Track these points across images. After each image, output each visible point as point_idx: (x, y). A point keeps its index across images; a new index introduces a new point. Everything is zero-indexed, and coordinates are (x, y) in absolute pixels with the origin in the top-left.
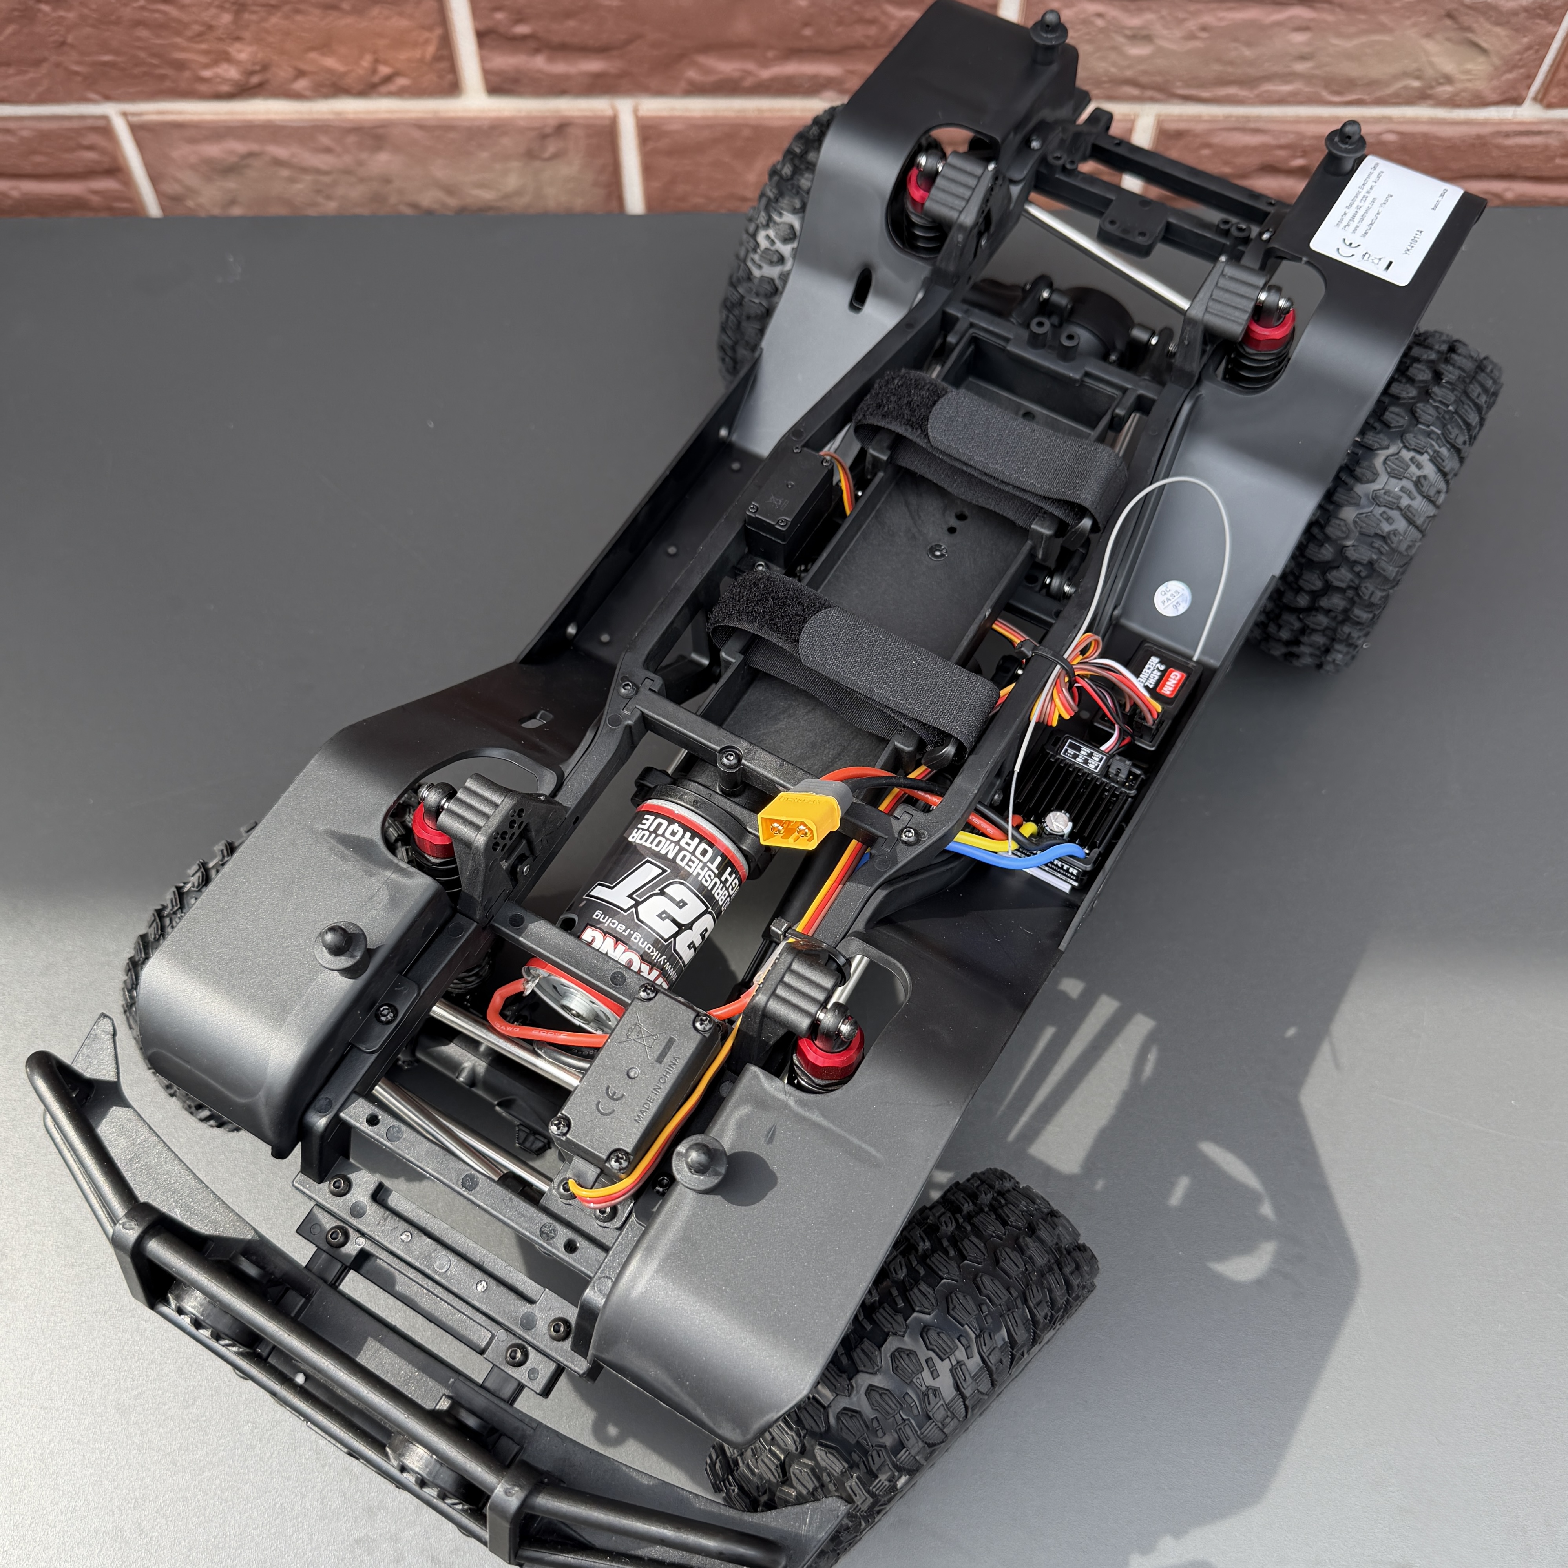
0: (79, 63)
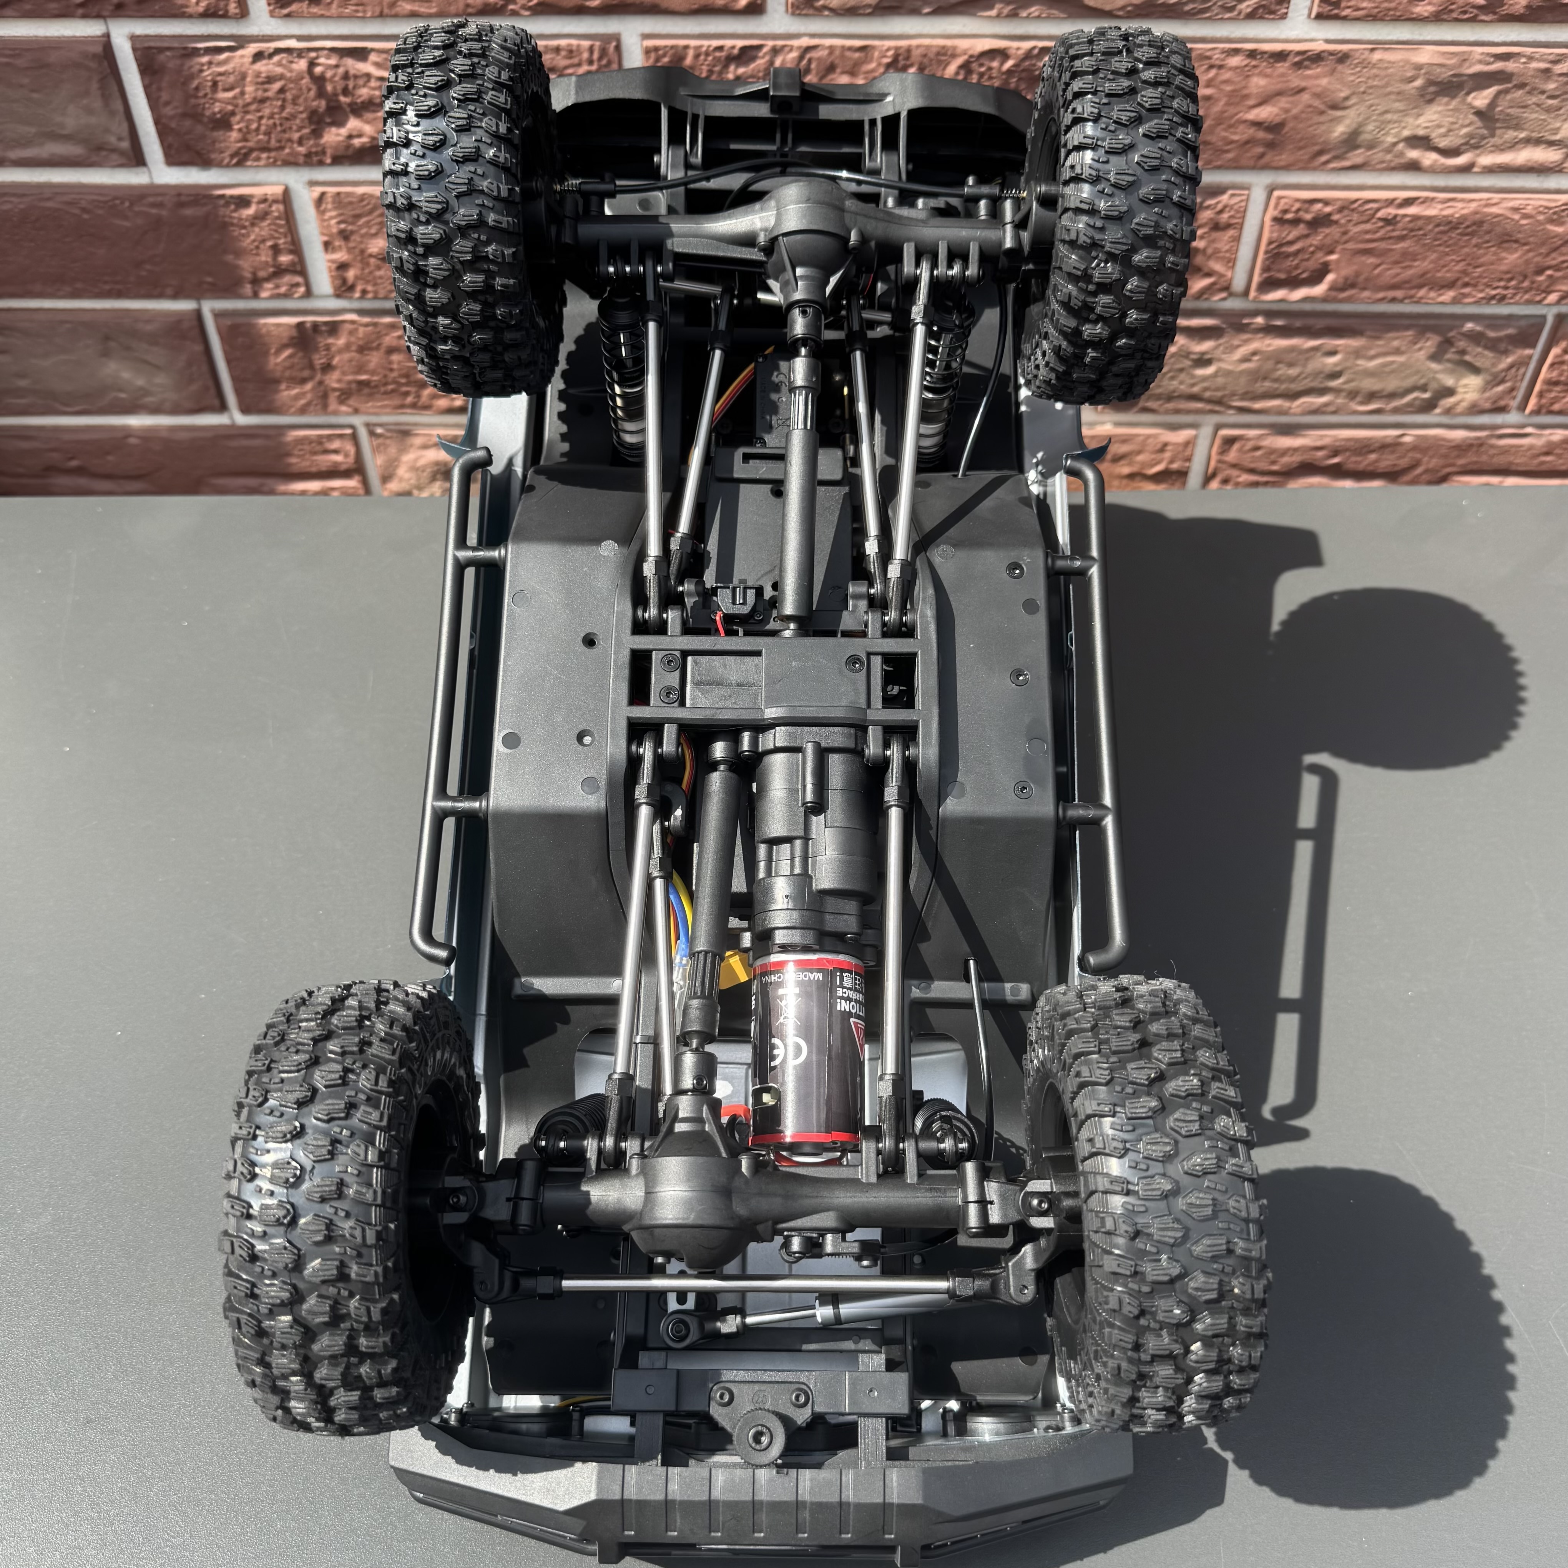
0: (339, 381)
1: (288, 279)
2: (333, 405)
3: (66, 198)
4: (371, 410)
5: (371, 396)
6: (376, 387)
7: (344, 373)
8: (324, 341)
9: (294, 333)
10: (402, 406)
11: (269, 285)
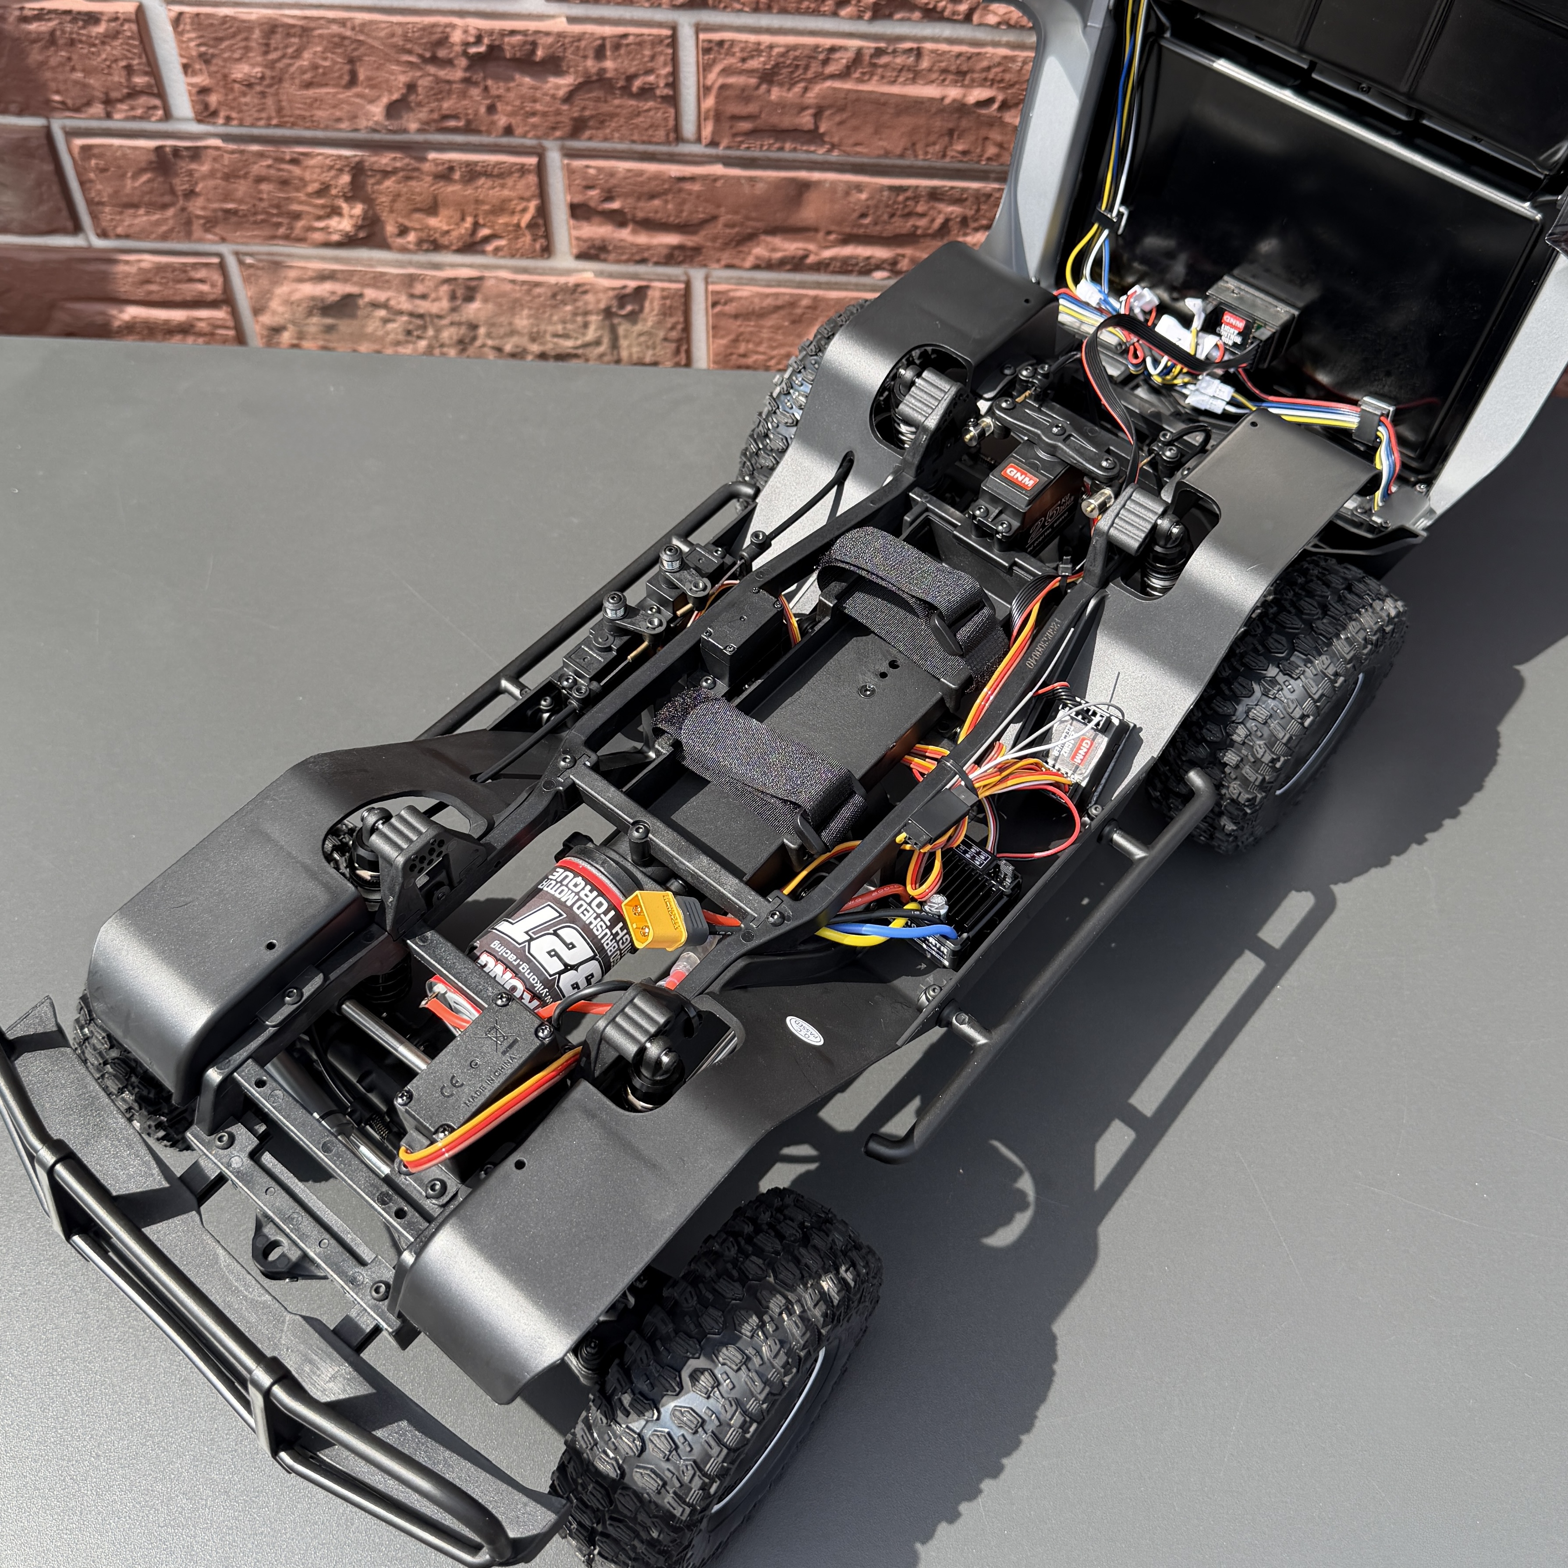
1: (143, 100)
2: (198, 232)
4: (239, 240)
5: (239, 226)
6: (245, 216)
7: (208, 200)
8: (185, 165)
9: (153, 157)
10: (274, 237)
11: (124, 107)
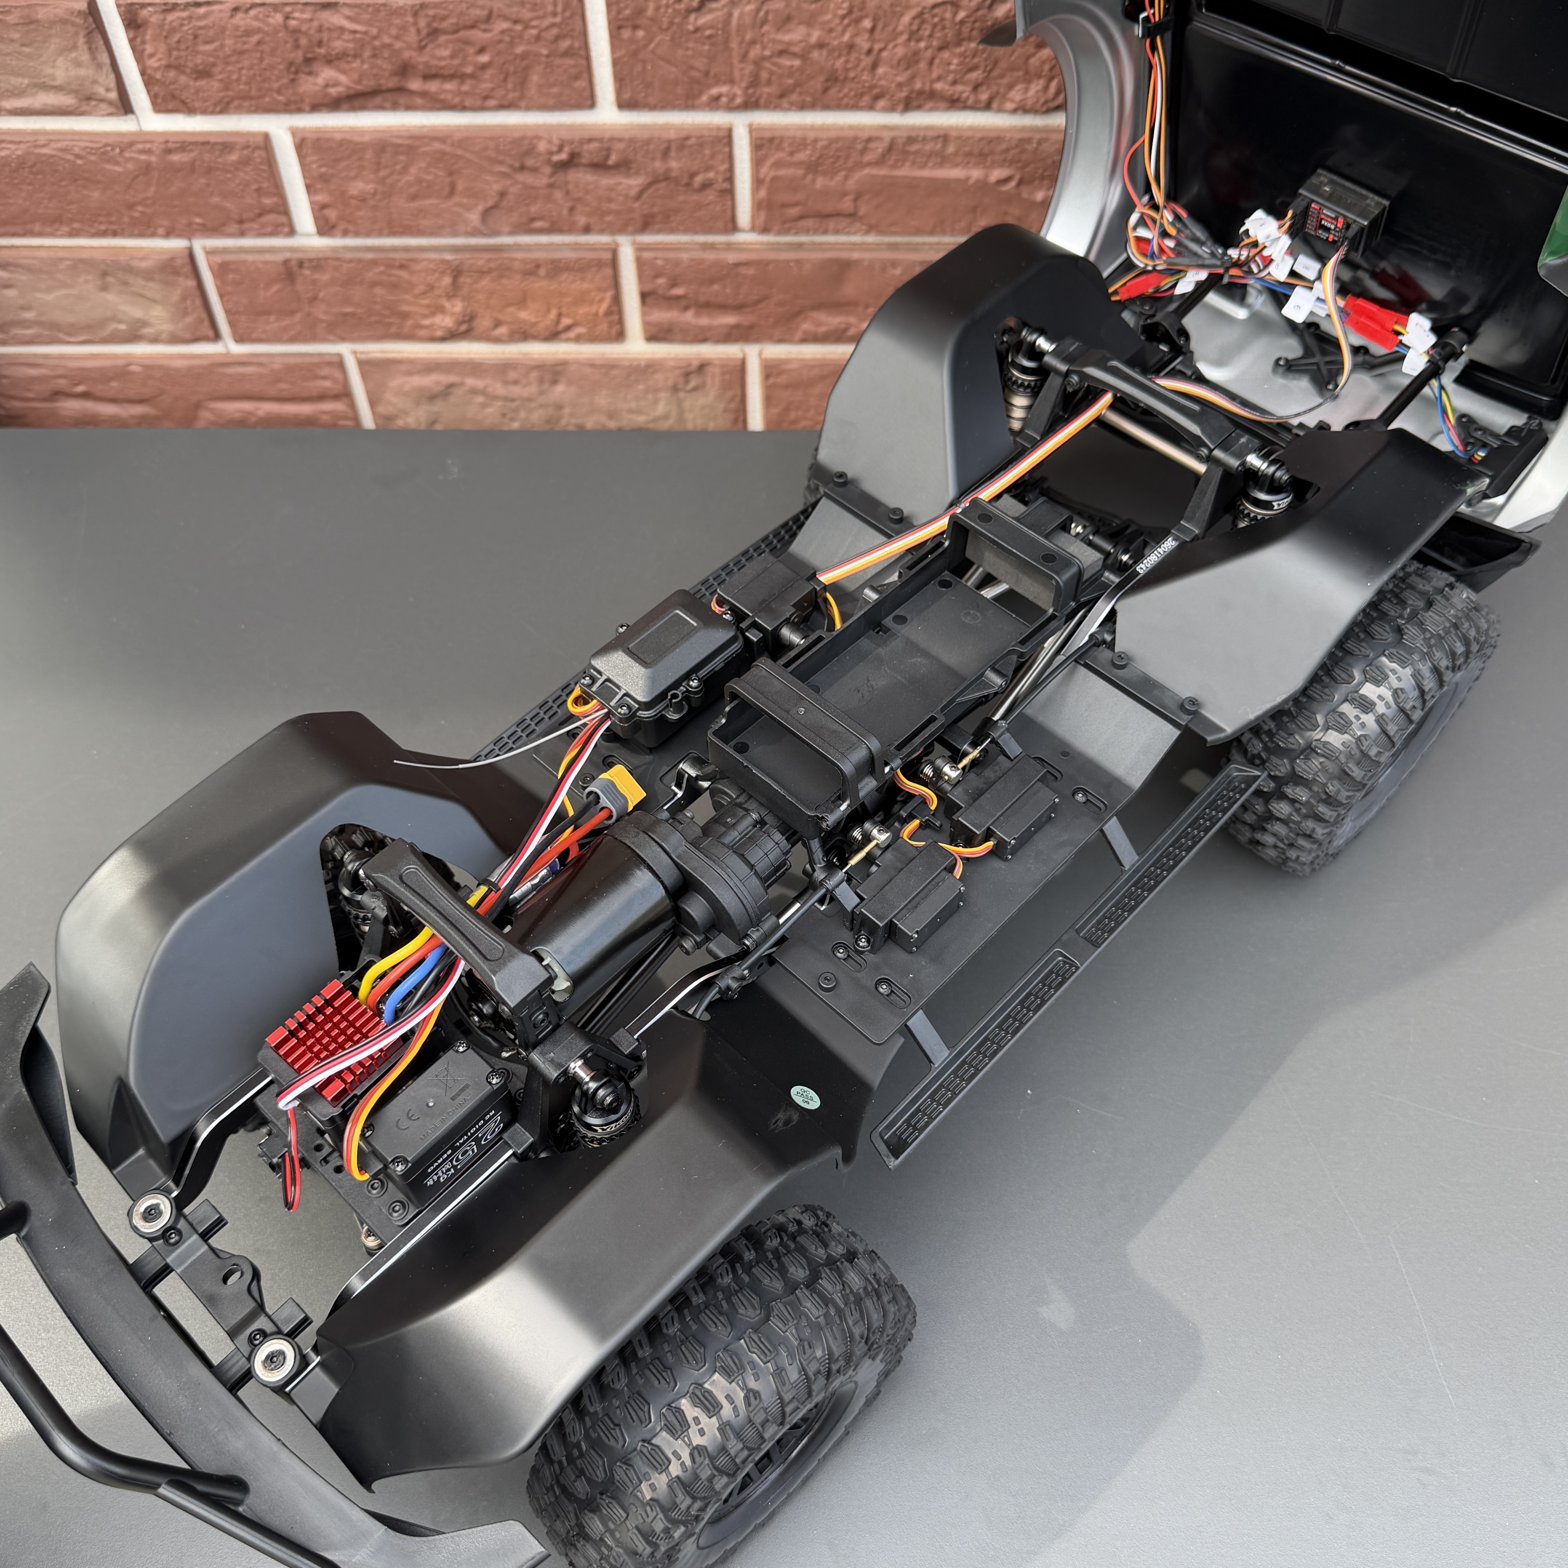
3: (59, 145)
